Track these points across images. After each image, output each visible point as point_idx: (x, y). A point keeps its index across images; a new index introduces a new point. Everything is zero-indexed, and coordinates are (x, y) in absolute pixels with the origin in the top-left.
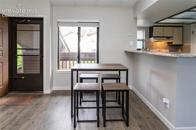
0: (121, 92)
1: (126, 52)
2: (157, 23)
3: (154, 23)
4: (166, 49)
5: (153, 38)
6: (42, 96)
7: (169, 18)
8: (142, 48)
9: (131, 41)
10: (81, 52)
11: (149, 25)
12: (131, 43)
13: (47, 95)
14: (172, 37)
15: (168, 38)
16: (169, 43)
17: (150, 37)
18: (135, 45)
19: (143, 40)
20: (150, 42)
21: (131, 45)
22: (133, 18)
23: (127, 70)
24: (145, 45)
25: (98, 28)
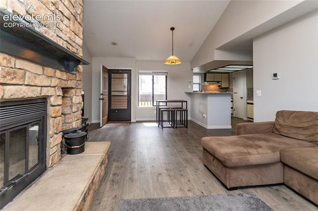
0: (183, 112)
1: (186, 93)
3: (207, 71)
5: (207, 82)
6: (131, 123)
7: (222, 67)
8: (198, 90)
10: (154, 94)
11: (203, 72)
12: (190, 87)
13: (134, 123)
14: (221, 82)
15: (218, 82)
16: (219, 86)
17: (205, 82)
18: (192, 87)
19: (199, 84)
20: (205, 85)
23: (186, 102)
24: (200, 88)
25: (166, 76)
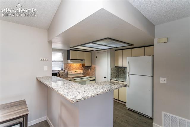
2: (72, 48)
3: (70, 48)
4: (81, 69)
5: (70, 60)
7: (81, 45)
8: (61, 69)
9: (45, 67)
14: (85, 60)
15: (82, 60)
17: (68, 60)
19: (62, 62)
20: (68, 64)
21: (45, 70)
22: (47, 41)
24: (63, 67)
